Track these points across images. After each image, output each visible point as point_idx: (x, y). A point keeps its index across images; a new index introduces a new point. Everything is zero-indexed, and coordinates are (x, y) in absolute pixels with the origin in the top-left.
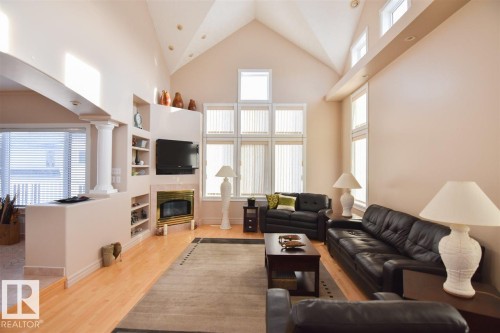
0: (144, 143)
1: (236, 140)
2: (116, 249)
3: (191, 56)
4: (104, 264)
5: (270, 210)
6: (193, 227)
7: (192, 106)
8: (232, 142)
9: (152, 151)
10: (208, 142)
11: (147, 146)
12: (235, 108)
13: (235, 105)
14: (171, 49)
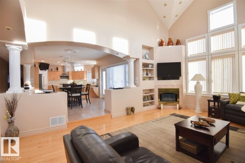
0: (150, 66)
1: (208, 57)
2: (132, 110)
3: (176, 16)
4: (128, 114)
5: (230, 104)
6: (178, 108)
7: (178, 43)
8: (205, 59)
9: (155, 69)
10: (189, 61)
11: (152, 67)
12: (207, 37)
13: (206, 35)
14: (165, 17)
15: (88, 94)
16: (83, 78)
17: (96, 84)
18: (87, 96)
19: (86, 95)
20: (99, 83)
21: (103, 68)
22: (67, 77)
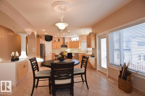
15: (85, 73)
16: (78, 47)
17: (91, 54)
18: (83, 76)
19: (81, 74)
20: (96, 53)
21: (100, 34)
22: (66, 46)
